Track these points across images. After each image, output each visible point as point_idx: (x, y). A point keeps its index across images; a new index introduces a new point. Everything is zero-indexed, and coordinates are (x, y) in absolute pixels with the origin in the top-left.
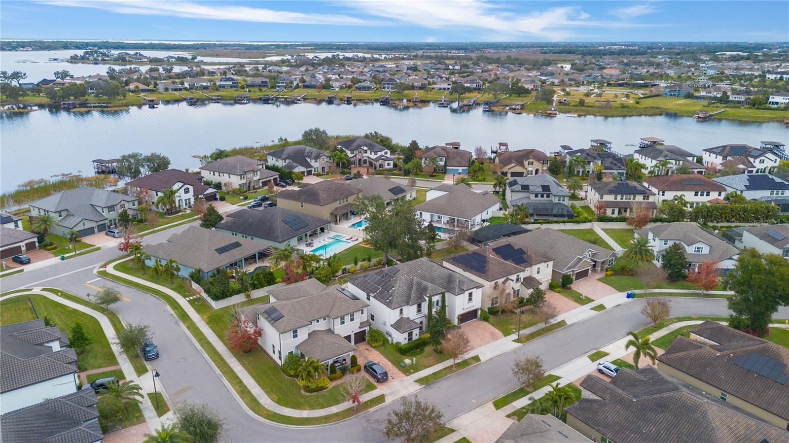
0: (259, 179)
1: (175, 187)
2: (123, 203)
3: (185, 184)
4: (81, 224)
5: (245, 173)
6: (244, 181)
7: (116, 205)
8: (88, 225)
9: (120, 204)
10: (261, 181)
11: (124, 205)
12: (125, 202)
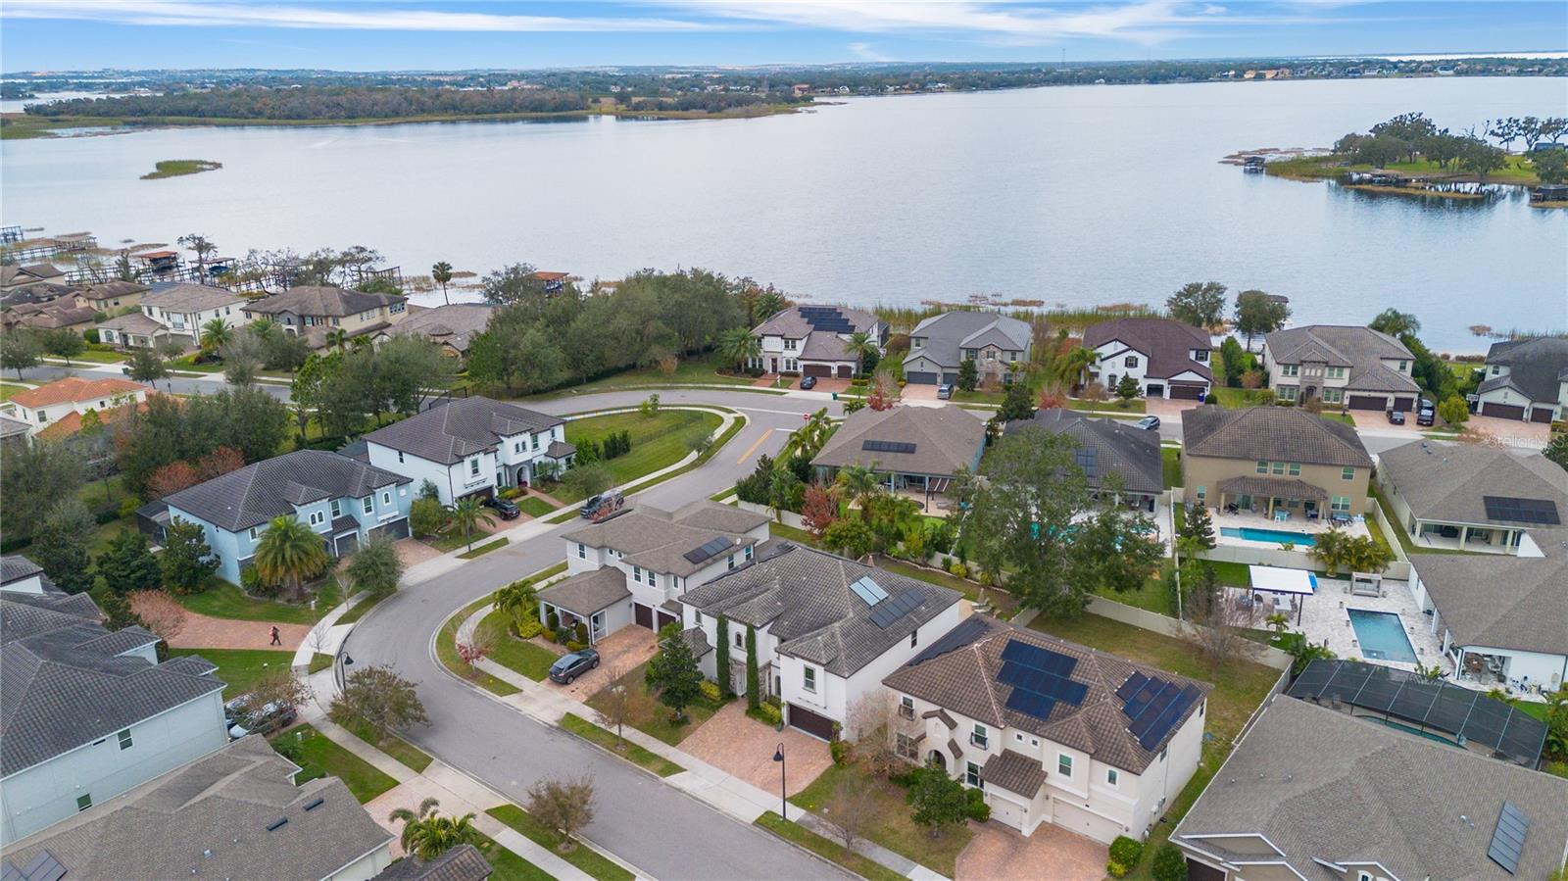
0: (1344, 389)
1: (1107, 350)
2: (992, 348)
3: (1131, 348)
4: (918, 363)
5: (1302, 363)
6: (1294, 381)
7: (980, 349)
8: (929, 368)
9: (987, 349)
10: (1348, 394)
11: (994, 353)
12: (996, 349)
